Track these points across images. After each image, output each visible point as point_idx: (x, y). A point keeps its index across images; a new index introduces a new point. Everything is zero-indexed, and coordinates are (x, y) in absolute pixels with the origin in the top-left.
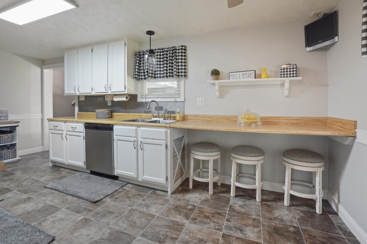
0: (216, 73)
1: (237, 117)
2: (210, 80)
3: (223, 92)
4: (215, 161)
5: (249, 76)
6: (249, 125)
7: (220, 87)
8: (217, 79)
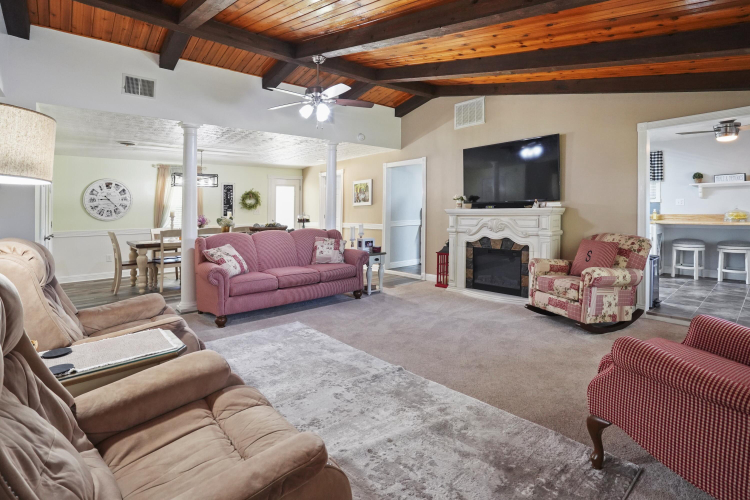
0: (698, 177)
1: (723, 215)
2: (692, 182)
3: (706, 193)
4: (700, 252)
5: (739, 178)
6: (739, 220)
7: (704, 188)
8: (700, 182)
